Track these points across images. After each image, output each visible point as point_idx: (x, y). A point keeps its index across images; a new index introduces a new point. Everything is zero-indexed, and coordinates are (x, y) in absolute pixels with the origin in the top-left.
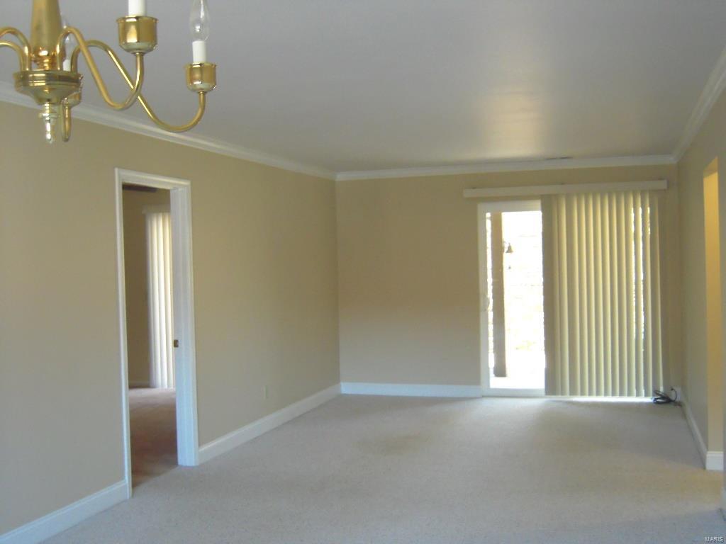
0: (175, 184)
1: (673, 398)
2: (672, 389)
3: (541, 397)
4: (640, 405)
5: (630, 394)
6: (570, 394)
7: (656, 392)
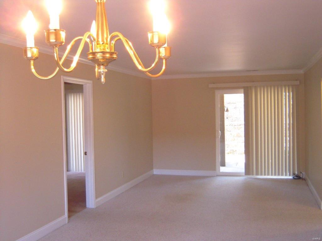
0: (86, 82)
1: (301, 176)
2: (301, 173)
3: (243, 176)
4: (287, 180)
5: (282, 175)
6: (256, 175)
7: (294, 174)
